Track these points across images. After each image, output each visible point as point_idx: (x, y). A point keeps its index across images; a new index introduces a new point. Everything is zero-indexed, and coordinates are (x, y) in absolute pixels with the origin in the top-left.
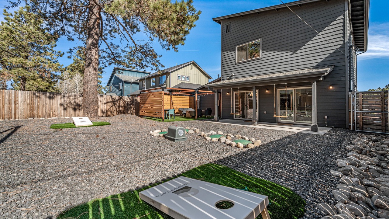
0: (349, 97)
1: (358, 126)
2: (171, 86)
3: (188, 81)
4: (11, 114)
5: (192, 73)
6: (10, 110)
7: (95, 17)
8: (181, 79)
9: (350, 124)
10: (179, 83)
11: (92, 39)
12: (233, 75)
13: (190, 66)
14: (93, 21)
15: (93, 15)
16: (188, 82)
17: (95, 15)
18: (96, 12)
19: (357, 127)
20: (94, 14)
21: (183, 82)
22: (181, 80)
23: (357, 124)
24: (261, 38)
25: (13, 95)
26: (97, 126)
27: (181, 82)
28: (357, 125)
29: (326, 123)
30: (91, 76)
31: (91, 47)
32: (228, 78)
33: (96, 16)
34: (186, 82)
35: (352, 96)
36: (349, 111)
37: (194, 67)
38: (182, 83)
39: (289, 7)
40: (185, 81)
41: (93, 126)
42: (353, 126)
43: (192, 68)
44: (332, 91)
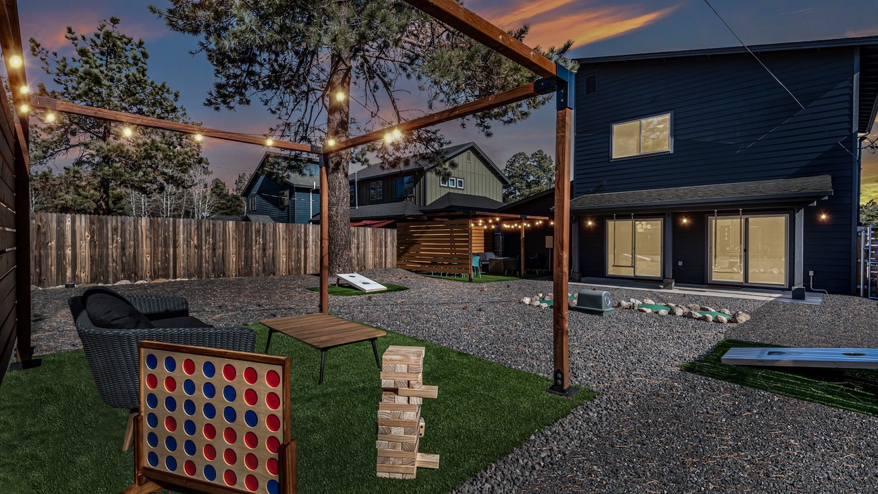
0: (858, 235)
1: (873, 290)
2: (429, 203)
3: (463, 190)
4: (168, 268)
5: (469, 171)
6: (167, 260)
7: (345, 67)
8: (446, 185)
9: (858, 287)
10: (443, 194)
11: (341, 113)
12: (605, 184)
13: (465, 154)
14: (342, 76)
15: (341, 62)
16: (461, 192)
17: (344, 62)
18: (346, 56)
19: (871, 292)
20: (343, 60)
21: (452, 191)
22: (448, 187)
23: (871, 285)
24: (673, 111)
25: (171, 229)
26: (396, 291)
27: (447, 191)
28: (871, 289)
29: (811, 283)
30: (343, 189)
31: (340, 129)
32: (591, 190)
33: (346, 65)
34: (456, 192)
35: (863, 234)
36: (857, 262)
37: (472, 156)
38: (449, 193)
39: (755, 53)
40: (456, 188)
41: (387, 291)
42: (864, 290)
43: (469, 159)
44: (823, 224)
